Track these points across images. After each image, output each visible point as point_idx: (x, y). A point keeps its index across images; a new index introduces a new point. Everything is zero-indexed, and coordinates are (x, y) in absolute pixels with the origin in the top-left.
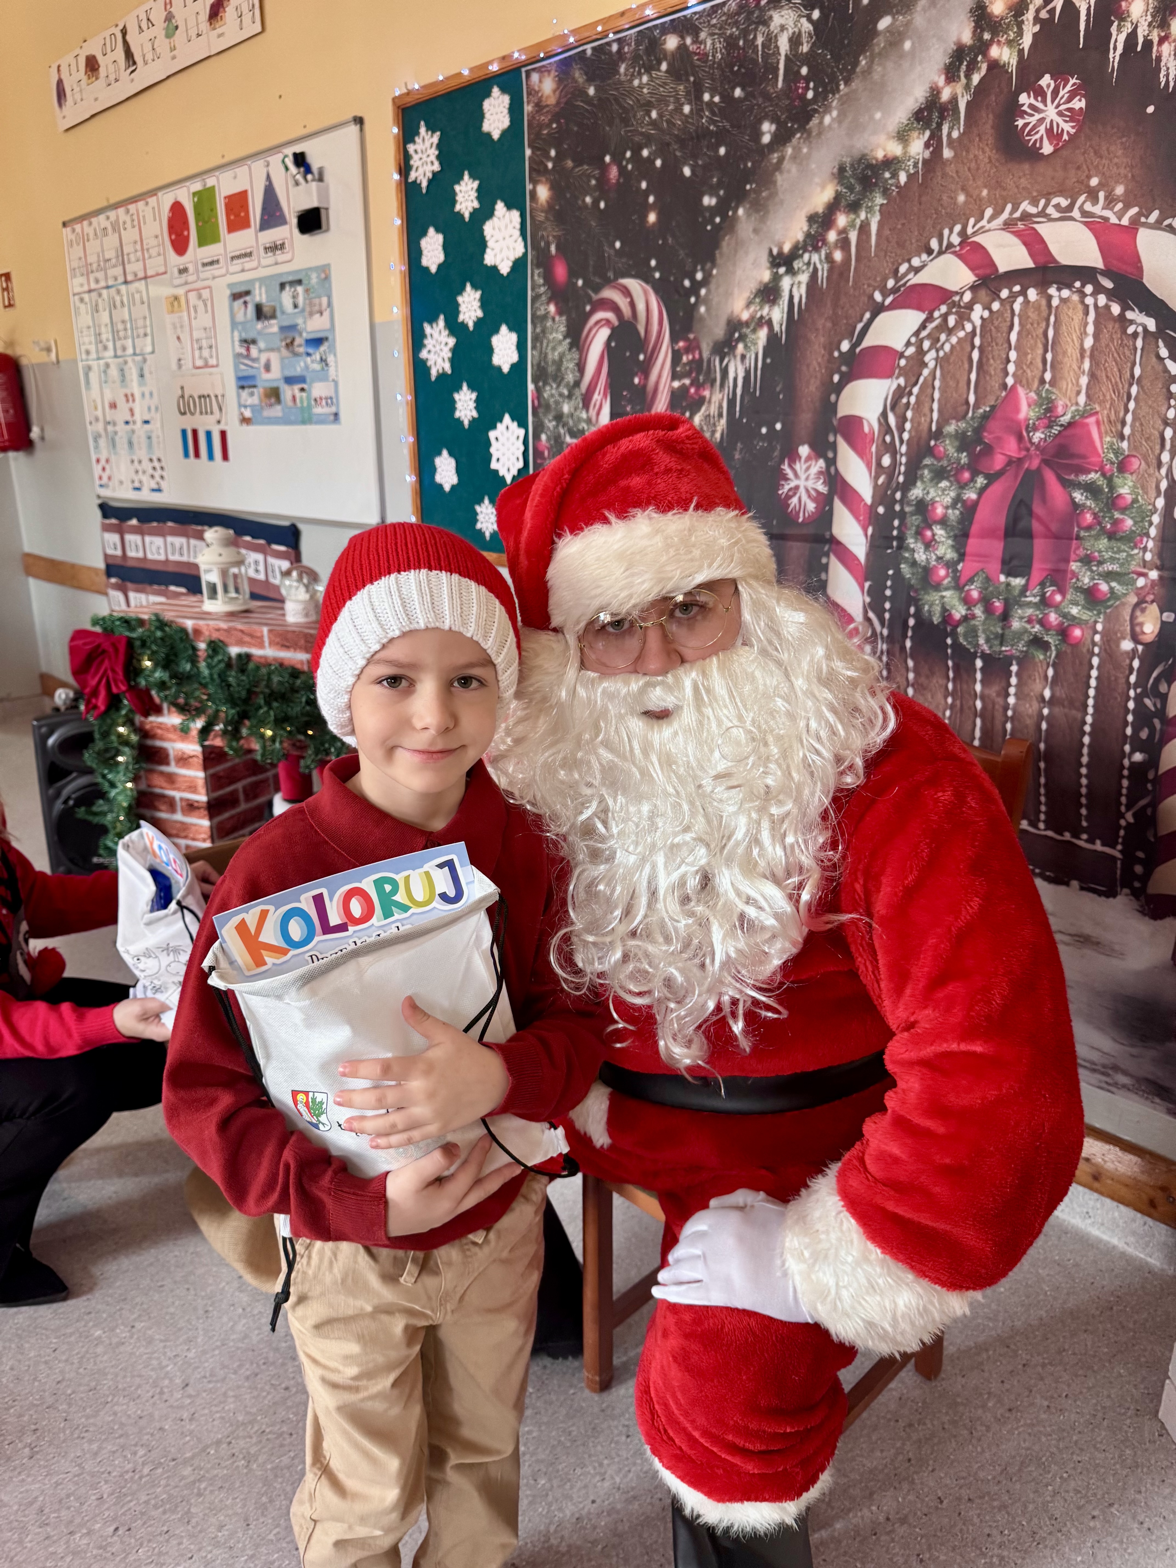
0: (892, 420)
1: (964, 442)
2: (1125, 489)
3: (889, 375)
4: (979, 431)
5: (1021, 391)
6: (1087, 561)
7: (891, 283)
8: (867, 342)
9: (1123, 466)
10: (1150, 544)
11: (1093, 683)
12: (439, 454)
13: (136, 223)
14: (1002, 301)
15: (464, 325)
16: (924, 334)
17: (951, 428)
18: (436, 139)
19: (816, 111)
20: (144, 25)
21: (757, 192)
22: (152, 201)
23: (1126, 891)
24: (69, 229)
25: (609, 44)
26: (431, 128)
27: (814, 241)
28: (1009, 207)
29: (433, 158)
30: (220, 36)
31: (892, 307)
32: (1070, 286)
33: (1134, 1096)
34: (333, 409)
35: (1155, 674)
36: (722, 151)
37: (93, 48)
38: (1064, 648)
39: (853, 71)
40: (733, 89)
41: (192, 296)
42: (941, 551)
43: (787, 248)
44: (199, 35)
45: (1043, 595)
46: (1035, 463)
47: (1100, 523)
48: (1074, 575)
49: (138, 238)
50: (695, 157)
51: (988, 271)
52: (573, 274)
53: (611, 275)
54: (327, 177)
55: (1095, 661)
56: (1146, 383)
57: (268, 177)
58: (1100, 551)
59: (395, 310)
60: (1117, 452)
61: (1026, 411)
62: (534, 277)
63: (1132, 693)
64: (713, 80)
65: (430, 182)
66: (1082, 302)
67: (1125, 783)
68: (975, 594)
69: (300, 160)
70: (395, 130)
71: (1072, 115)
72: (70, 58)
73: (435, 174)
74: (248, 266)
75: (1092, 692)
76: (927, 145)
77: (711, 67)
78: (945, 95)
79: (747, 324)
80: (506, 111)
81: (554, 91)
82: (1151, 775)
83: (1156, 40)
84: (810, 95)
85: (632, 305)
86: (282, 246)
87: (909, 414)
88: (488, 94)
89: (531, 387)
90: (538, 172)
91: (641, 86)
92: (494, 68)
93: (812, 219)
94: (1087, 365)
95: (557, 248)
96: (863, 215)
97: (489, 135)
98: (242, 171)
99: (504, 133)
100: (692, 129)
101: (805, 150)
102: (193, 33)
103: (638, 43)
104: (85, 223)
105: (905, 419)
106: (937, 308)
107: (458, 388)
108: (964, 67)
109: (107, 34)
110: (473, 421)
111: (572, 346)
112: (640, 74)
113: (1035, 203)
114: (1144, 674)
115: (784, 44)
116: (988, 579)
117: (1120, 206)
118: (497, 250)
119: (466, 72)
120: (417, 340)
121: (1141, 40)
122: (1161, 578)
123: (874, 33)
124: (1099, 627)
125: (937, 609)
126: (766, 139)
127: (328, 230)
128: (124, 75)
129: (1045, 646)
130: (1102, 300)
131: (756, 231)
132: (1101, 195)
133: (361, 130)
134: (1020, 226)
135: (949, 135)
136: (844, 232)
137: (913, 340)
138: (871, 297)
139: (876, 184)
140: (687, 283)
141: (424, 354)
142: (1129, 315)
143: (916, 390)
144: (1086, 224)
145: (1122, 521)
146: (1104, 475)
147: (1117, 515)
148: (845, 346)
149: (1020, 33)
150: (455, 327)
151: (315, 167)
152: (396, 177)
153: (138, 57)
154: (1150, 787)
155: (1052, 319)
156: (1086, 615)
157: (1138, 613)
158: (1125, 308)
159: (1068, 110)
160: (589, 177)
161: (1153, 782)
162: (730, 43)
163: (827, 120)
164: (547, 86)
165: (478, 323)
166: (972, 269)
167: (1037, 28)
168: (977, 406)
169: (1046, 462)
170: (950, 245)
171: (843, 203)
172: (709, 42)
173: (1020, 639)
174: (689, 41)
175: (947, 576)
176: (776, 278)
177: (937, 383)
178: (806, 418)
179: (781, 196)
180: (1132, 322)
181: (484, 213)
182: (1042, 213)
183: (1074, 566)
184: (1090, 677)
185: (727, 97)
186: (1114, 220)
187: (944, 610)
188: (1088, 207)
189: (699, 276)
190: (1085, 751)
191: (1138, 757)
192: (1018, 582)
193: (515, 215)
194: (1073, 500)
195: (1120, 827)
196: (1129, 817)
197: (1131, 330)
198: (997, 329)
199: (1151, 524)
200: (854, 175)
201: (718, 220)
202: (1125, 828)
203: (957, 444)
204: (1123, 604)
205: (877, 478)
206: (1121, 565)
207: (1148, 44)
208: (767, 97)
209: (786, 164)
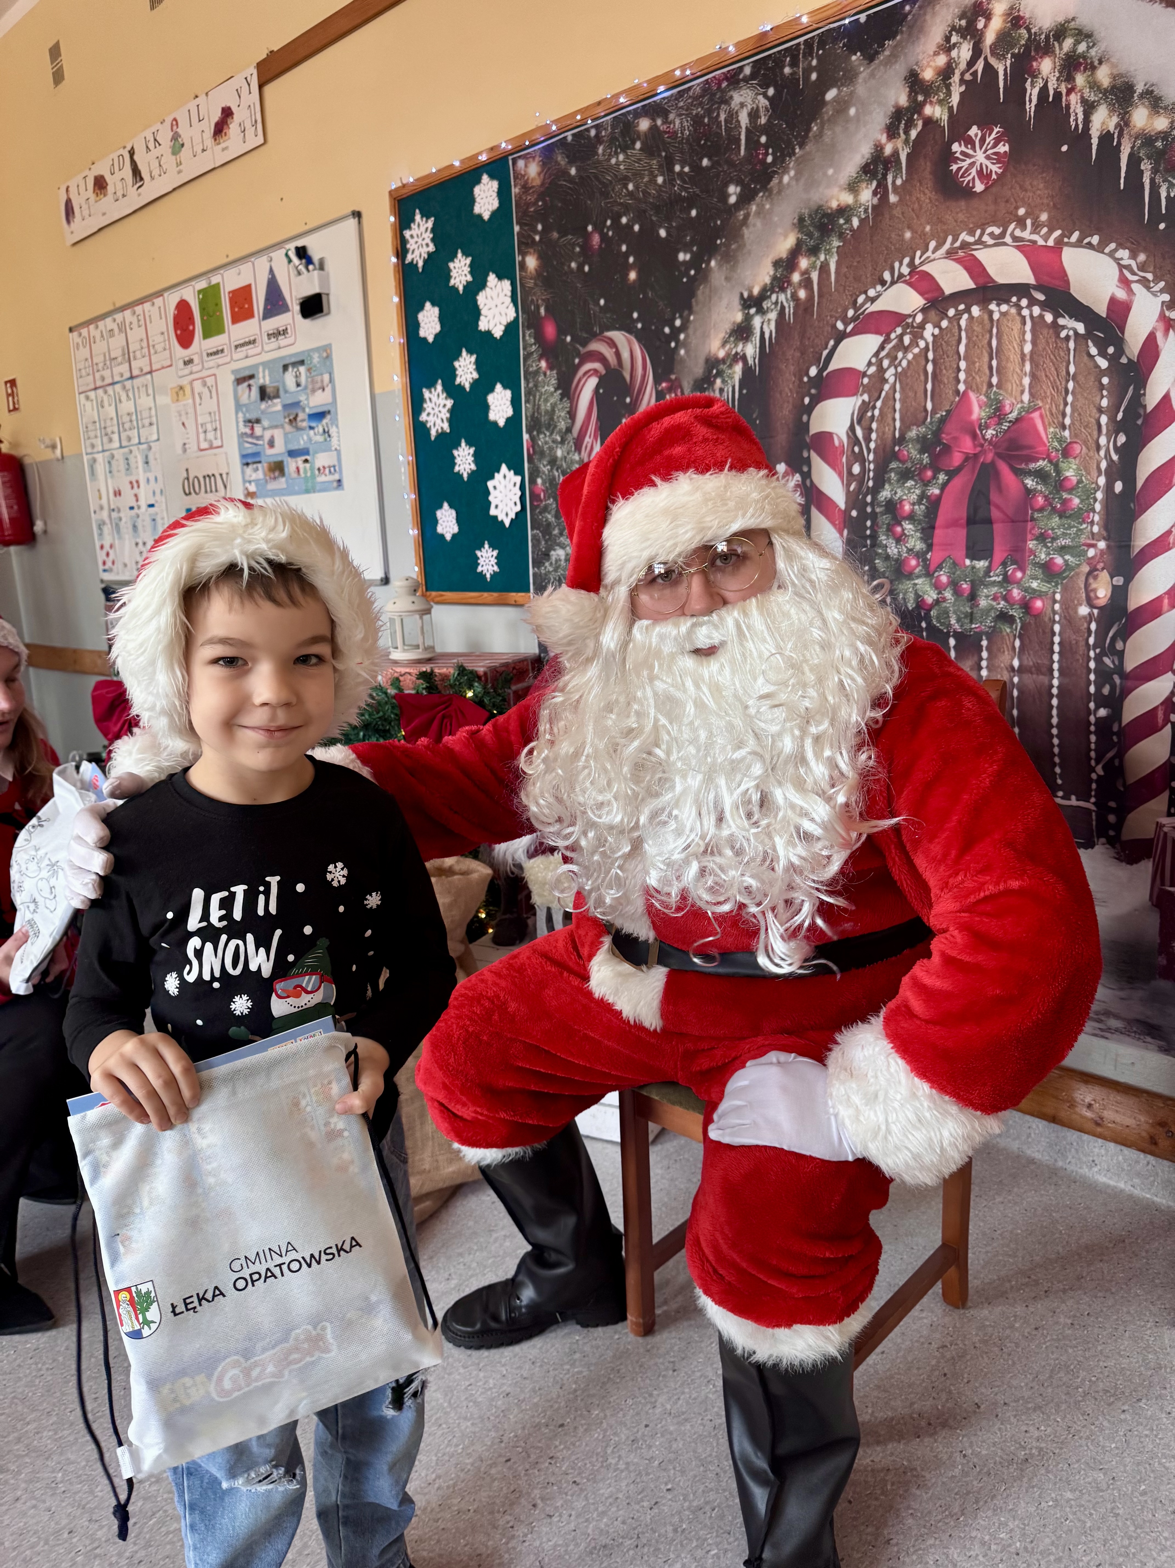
0: (859, 432)
1: (925, 445)
2: (1070, 472)
3: (854, 394)
4: (937, 433)
5: (972, 396)
6: (1042, 538)
7: (851, 313)
8: (833, 366)
9: (1066, 453)
10: (1097, 518)
11: (1056, 648)
12: (441, 507)
13: (142, 322)
14: (950, 319)
15: (461, 387)
16: (883, 354)
17: (913, 433)
18: (430, 224)
19: (775, 172)
20: (151, 145)
21: (727, 245)
22: (158, 301)
23: (1103, 840)
24: (75, 334)
25: (588, 130)
26: (426, 215)
27: (780, 283)
28: (950, 238)
29: (428, 241)
30: (223, 150)
31: (853, 333)
32: (1007, 301)
33: (1127, 1039)
34: (337, 477)
35: (1111, 634)
36: (694, 213)
37: (102, 169)
38: (1028, 619)
39: (806, 136)
40: (701, 160)
41: (197, 385)
42: (911, 543)
43: (756, 291)
44: (204, 150)
45: (1005, 575)
46: (990, 456)
47: (1051, 504)
48: (1032, 552)
49: (144, 336)
50: (669, 219)
51: (936, 294)
52: (561, 332)
53: (597, 329)
54: (328, 265)
55: (1057, 628)
56: (1081, 378)
57: (271, 271)
58: (1053, 529)
59: (396, 378)
60: (1061, 440)
61: (978, 412)
62: (526, 338)
63: (1092, 654)
64: (682, 153)
65: (426, 262)
66: (1019, 314)
67: (1093, 738)
68: (944, 579)
69: (302, 252)
70: (392, 219)
71: (998, 158)
72: (79, 179)
73: (429, 254)
74: (251, 352)
75: (1056, 657)
76: (875, 193)
77: (681, 143)
78: (888, 150)
79: (723, 361)
80: (495, 195)
81: (539, 174)
82: (1115, 728)
83: (1064, 91)
84: (770, 159)
85: (618, 354)
86: (285, 332)
87: (874, 426)
88: (478, 181)
89: (526, 437)
90: (527, 244)
91: (618, 164)
92: (483, 158)
93: (777, 264)
94: (1028, 367)
95: (546, 310)
96: (822, 257)
97: (480, 216)
98: (246, 268)
99: (494, 214)
100: (665, 196)
101: (768, 206)
102: (198, 149)
103: (613, 127)
104: (92, 327)
105: (870, 430)
106: (894, 330)
107: (457, 445)
108: (902, 126)
109: (115, 156)
110: (472, 474)
111: (563, 396)
112: (617, 154)
113: (972, 233)
114: (1101, 634)
115: (744, 119)
116: (955, 564)
117: (1045, 230)
118: (490, 317)
119: (457, 164)
120: (417, 404)
121: (1051, 92)
122: (1108, 547)
123: (823, 103)
124: (1058, 597)
125: (911, 596)
126: (733, 200)
127: (329, 313)
128: (132, 191)
129: (1010, 620)
130: (1036, 310)
131: (727, 279)
132: (1029, 222)
133: (359, 222)
134: (961, 253)
135: (894, 182)
136: (806, 273)
137: (874, 360)
138: (834, 326)
139: (832, 230)
140: (667, 330)
141: (423, 417)
142: (1061, 321)
143: (879, 404)
144: (1017, 247)
145: (1070, 500)
146: (1050, 461)
147: (1065, 495)
148: (813, 371)
149: (949, 94)
150: (452, 390)
151: (316, 259)
152: (394, 260)
153: (145, 174)
154: (1115, 739)
155: (995, 331)
156: (1045, 587)
157: (1091, 580)
158: (1057, 316)
159: (995, 154)
160: (573, 245)
161: (1117, 734)
162: (697, 121)
163: (786, 179)
164: (533, 170)
165: (475, 384)
166: (921, 294)
167: (963, 88)
168: (934, 411)
169: (999, 455)
170: (901, 276)
171: (804, 248)
172: (677, 122)
173: (987, 616)
174: (659, 122)
175: (918, 565)
176: (748, 318)
177: (898, 396)
178: (781, 438)
179: (748, 247)
180: (1063, 327)
181: (478, 284)
182: (979, 242)
183: (1031, 544)
184: (1053, 643)
185: (696, 167)
186: (1041, 242)
187: (917, 596)
188: (1018, 233)
189: (678, 323)
190: (1054, 712)
191: (1102, 712)
192: (982, 564)
193: (506, 285)
194: (1025, 486)
195: (1091, 780)
196: (1099, 770)
197: (1063, 334)
198: (947, 343)
199: (1095, 500)
200: (812, 224)
201: (692, 272)
202: (1097, 781)
203: (918, 446)
204: (1078, 574)
205: (848, 485)
206: (1073, 539)
207: (1058, 95)
208: (731, 164)
209: (751, 220)
